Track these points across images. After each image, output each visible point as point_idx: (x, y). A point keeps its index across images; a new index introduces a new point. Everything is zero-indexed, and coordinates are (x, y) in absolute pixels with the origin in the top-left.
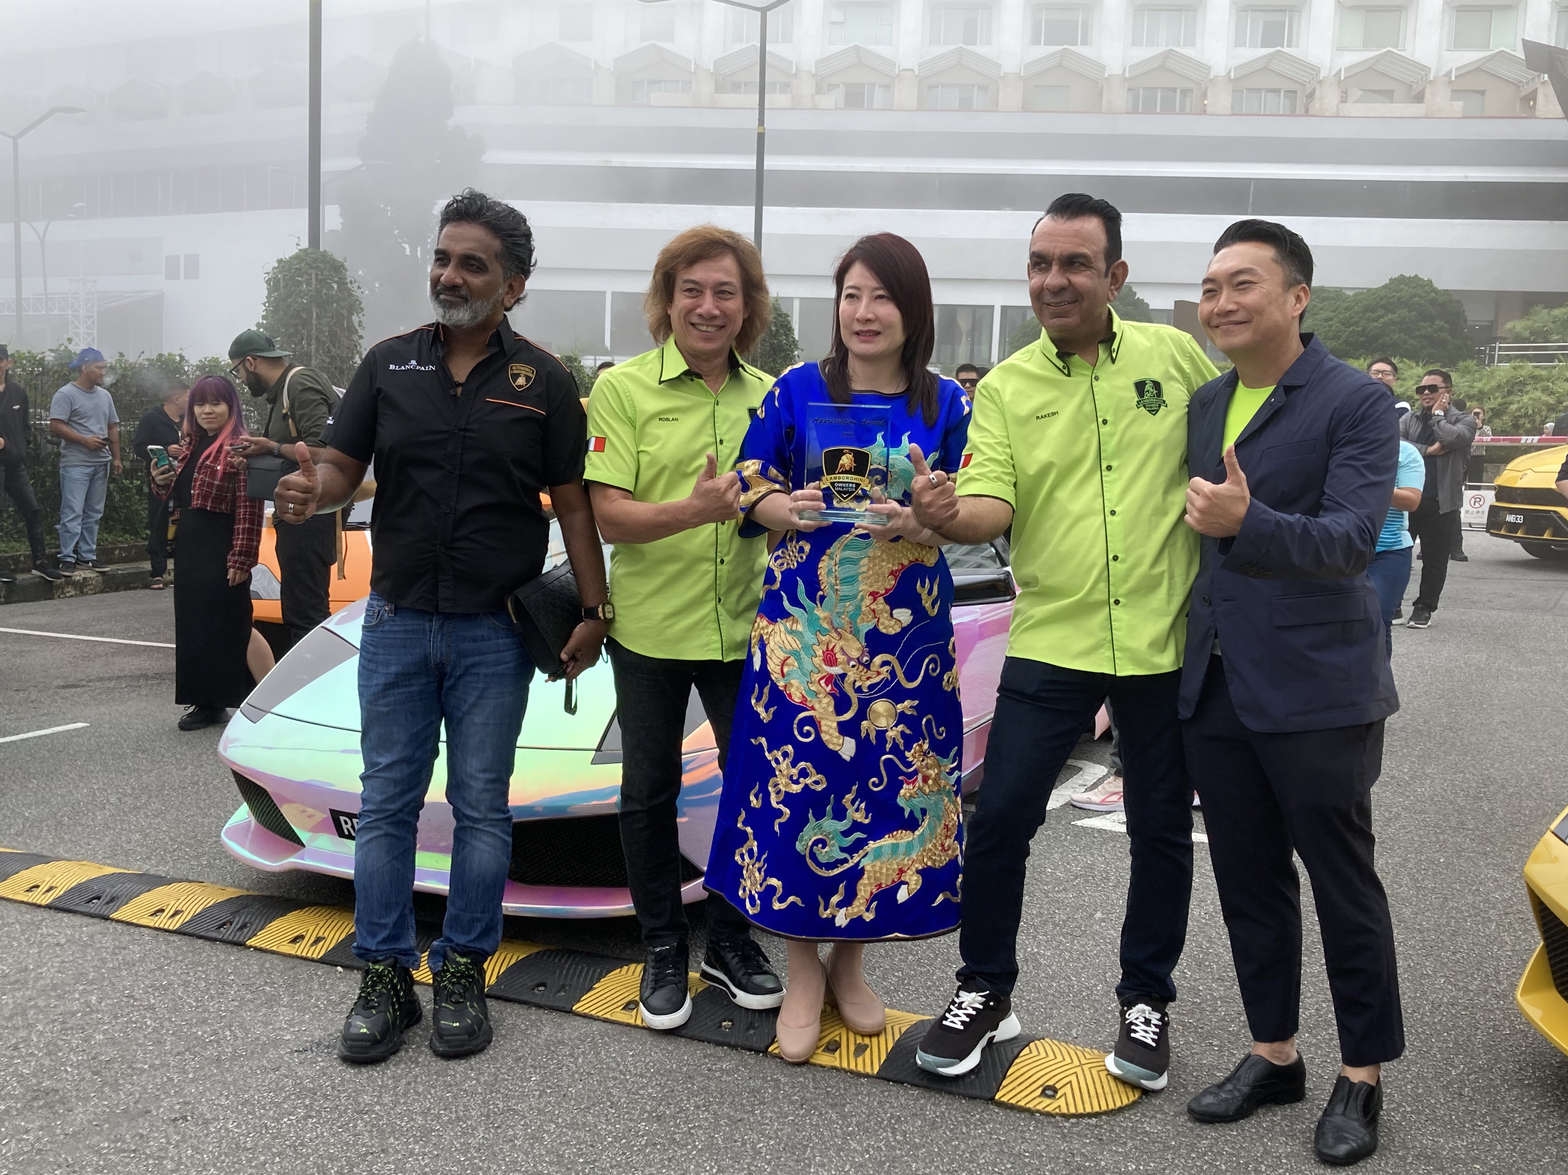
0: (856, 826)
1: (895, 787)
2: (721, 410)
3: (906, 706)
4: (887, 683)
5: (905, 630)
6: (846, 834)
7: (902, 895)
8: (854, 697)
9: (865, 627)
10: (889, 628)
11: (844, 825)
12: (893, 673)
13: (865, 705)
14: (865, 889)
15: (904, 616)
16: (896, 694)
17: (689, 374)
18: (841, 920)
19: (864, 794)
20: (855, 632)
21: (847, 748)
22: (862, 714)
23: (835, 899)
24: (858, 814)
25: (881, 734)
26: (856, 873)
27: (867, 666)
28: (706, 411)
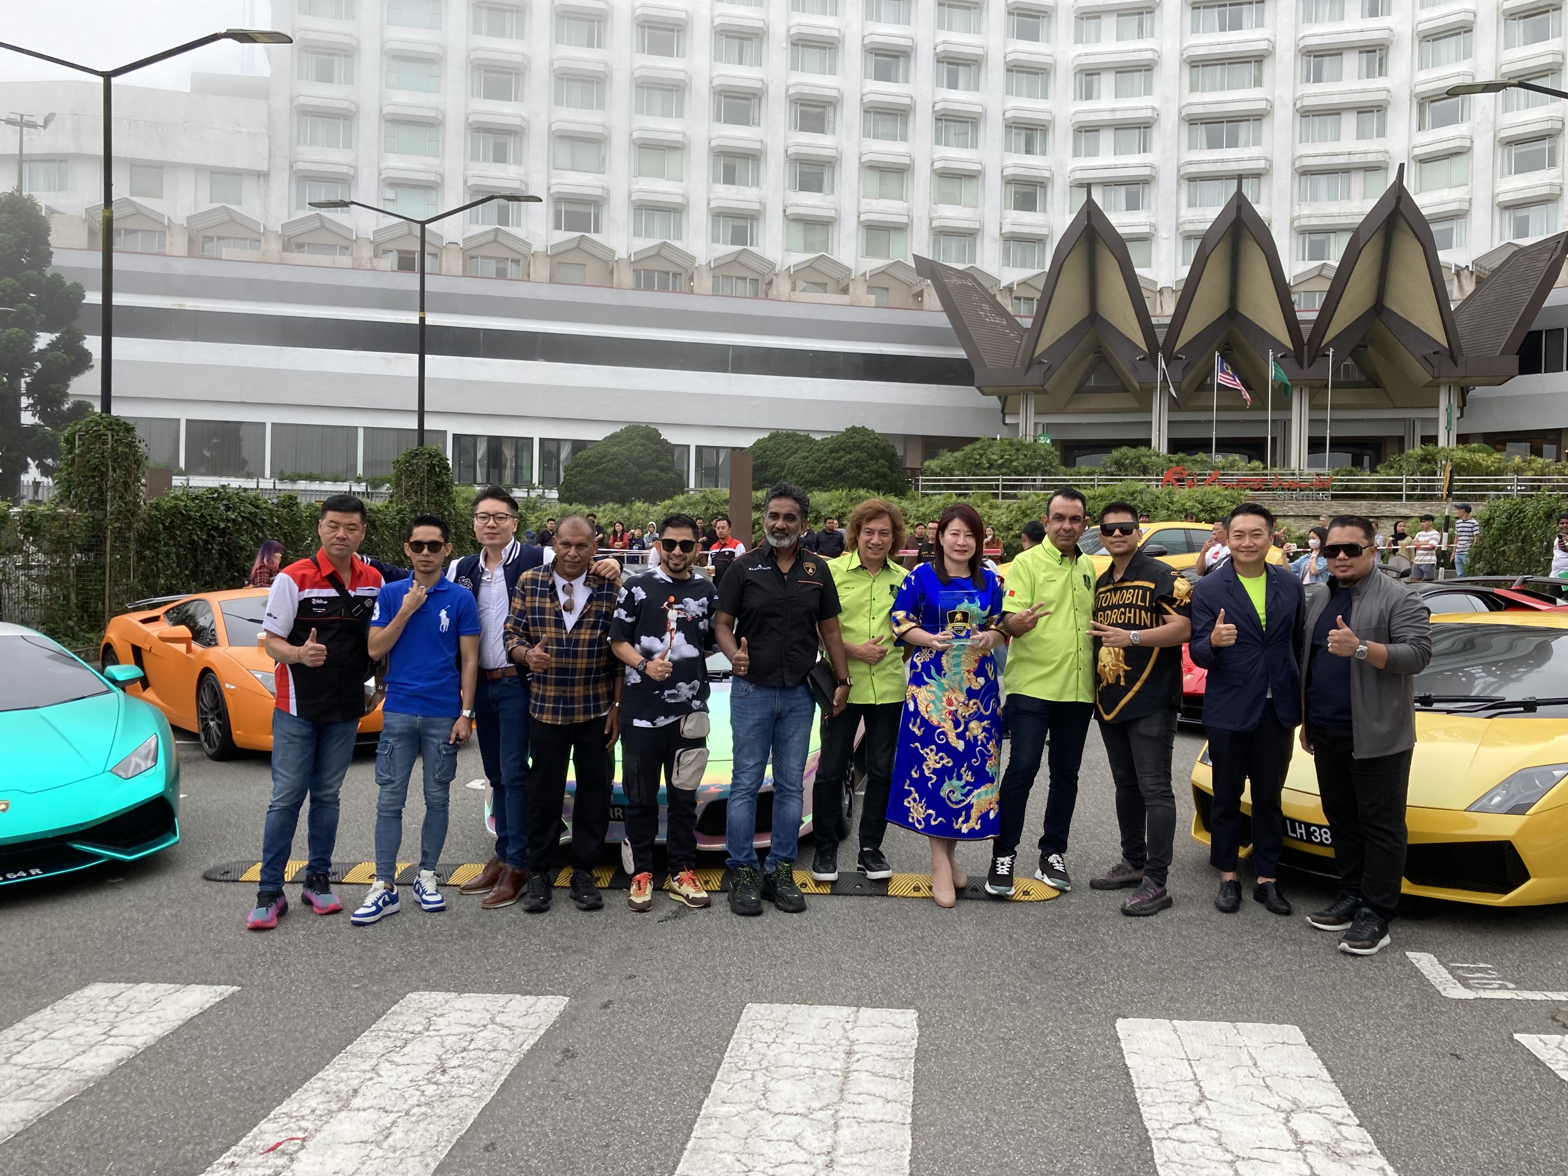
0: (968, 783)
1: (984, 763)
2: (875, 584)
3: (985, 723)
4: (976, 713)
5: (982, 687)
6: (964, 787)
7: (992, 815)
8: (962, 721)
9: (965, 687)
10: (976, 687)
11: (963, 783)
12: (978, 708)
13: (967, 724)
14: (975, 814)
15: (982, 680)
16: (981, 718)
17: (862, 567)
18: (965, 830)
19: (970, 767)
20: (961, 690)
21: (960, 745)
22: (966, 729)
23: (961, 820)
24: (968, 777)
25: (975, 737)
26: (969, 807)
27: (967, 705)
28: (868, 584)
